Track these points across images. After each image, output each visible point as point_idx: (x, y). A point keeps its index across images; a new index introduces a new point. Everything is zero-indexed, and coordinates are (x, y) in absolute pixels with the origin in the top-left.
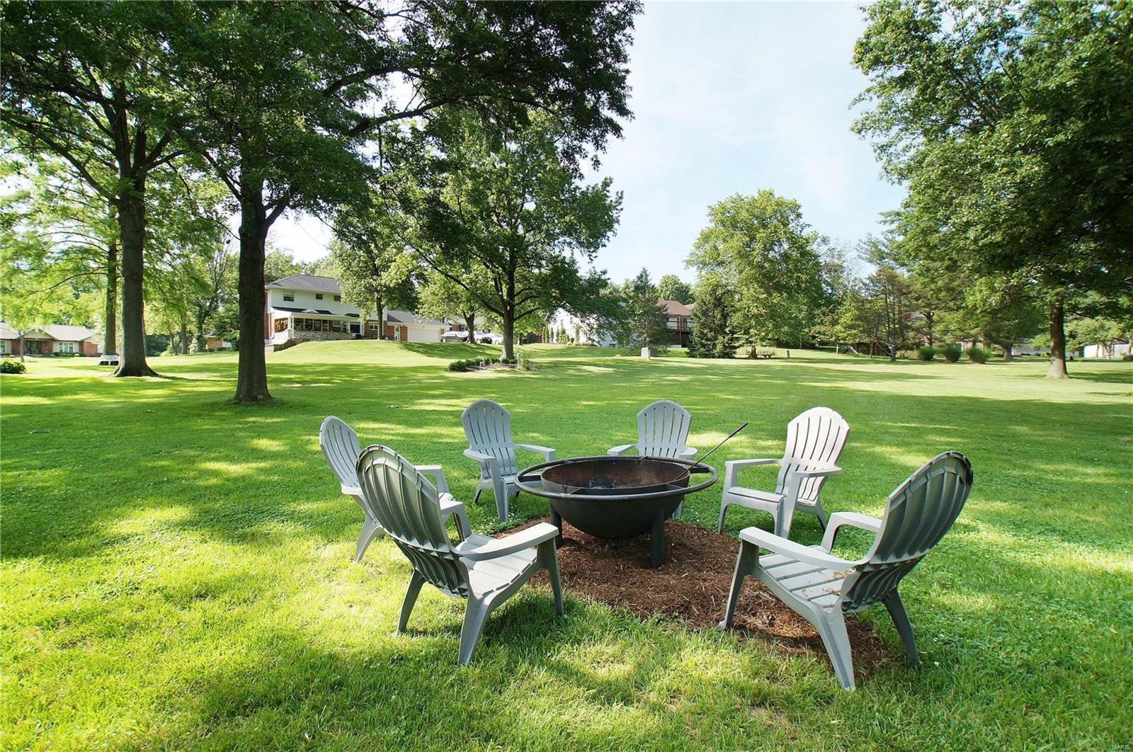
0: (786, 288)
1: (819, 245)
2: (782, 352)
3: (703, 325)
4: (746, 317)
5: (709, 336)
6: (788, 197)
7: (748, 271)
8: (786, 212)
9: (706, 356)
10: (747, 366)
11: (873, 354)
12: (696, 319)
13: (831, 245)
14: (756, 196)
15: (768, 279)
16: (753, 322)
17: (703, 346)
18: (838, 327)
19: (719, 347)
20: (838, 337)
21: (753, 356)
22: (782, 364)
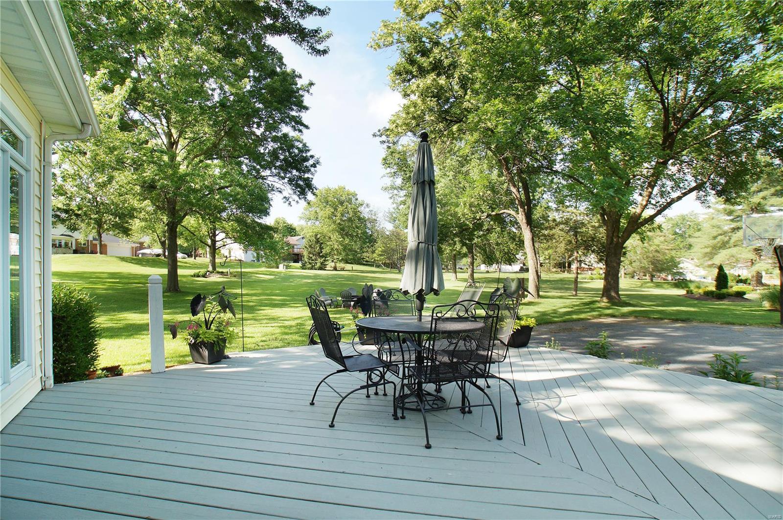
0: (352, 236)
1: (365, 208)
2: (348, 267)
3: (310, 253)
4: (332, 249)
5: (313, 258)
6: (352, 190)
7: (333, 226)
8: (351, 198)
9: (311, 269)
10: (332, 275)
11: (392, 268)
12: (306, 249)
13: (371, 208)
14: (337, 188)
15: (343, 231)
16: (336, 252)
17: (310, 263)
18: (375, 255)
19: (318, 265)
20: (375, 260)
21: (335, 269)
22: (350, 273)
